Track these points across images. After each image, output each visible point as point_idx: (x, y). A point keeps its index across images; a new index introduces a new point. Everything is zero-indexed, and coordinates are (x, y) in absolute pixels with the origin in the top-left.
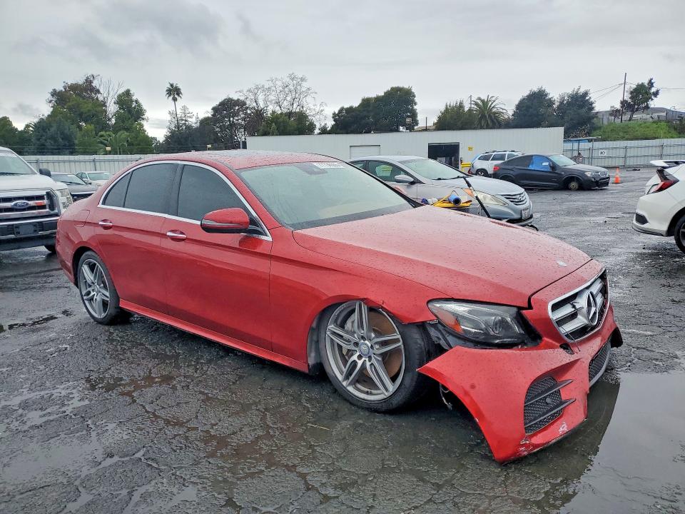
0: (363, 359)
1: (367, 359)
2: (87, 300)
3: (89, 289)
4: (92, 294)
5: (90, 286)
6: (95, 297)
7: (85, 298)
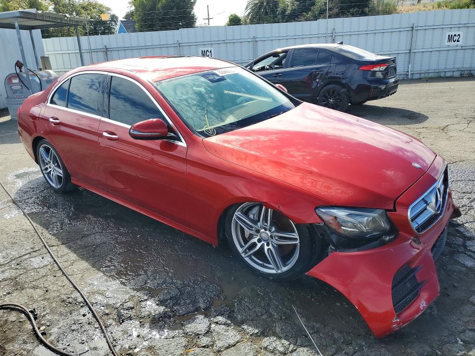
0: (262, 242)
1: (265, 244)
2: (46, 173)
3: (47, 166)
4: (49, 170)
5: (47, 164)
6: (52, 173)
7: (44, 172)
